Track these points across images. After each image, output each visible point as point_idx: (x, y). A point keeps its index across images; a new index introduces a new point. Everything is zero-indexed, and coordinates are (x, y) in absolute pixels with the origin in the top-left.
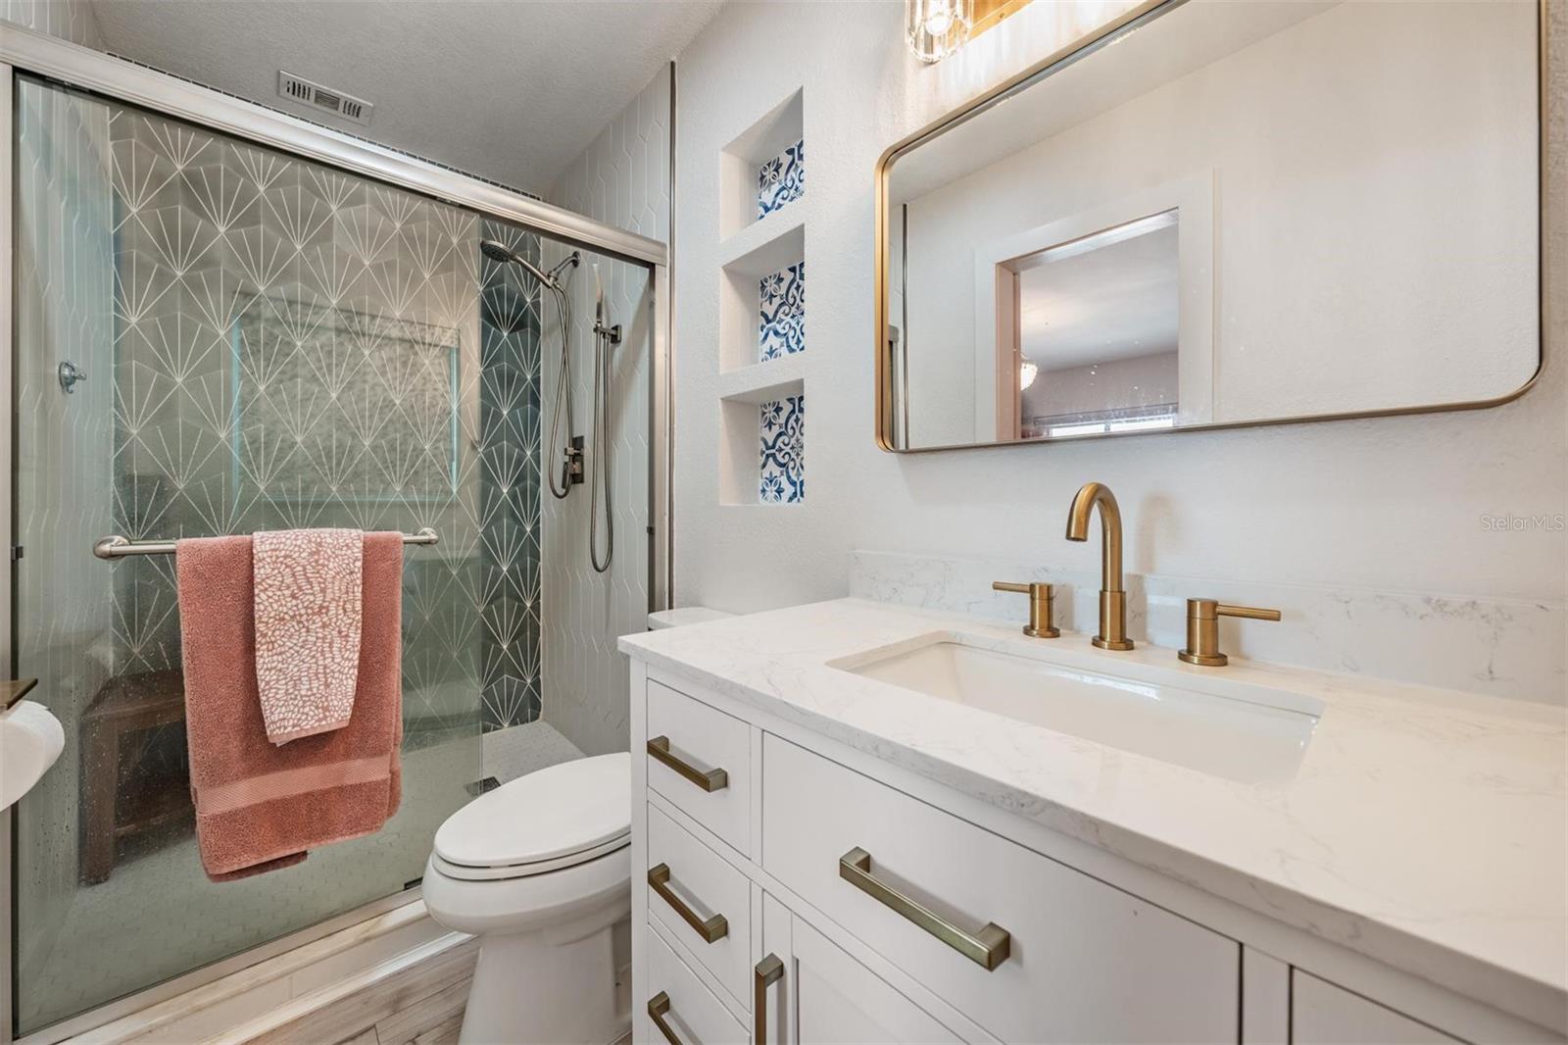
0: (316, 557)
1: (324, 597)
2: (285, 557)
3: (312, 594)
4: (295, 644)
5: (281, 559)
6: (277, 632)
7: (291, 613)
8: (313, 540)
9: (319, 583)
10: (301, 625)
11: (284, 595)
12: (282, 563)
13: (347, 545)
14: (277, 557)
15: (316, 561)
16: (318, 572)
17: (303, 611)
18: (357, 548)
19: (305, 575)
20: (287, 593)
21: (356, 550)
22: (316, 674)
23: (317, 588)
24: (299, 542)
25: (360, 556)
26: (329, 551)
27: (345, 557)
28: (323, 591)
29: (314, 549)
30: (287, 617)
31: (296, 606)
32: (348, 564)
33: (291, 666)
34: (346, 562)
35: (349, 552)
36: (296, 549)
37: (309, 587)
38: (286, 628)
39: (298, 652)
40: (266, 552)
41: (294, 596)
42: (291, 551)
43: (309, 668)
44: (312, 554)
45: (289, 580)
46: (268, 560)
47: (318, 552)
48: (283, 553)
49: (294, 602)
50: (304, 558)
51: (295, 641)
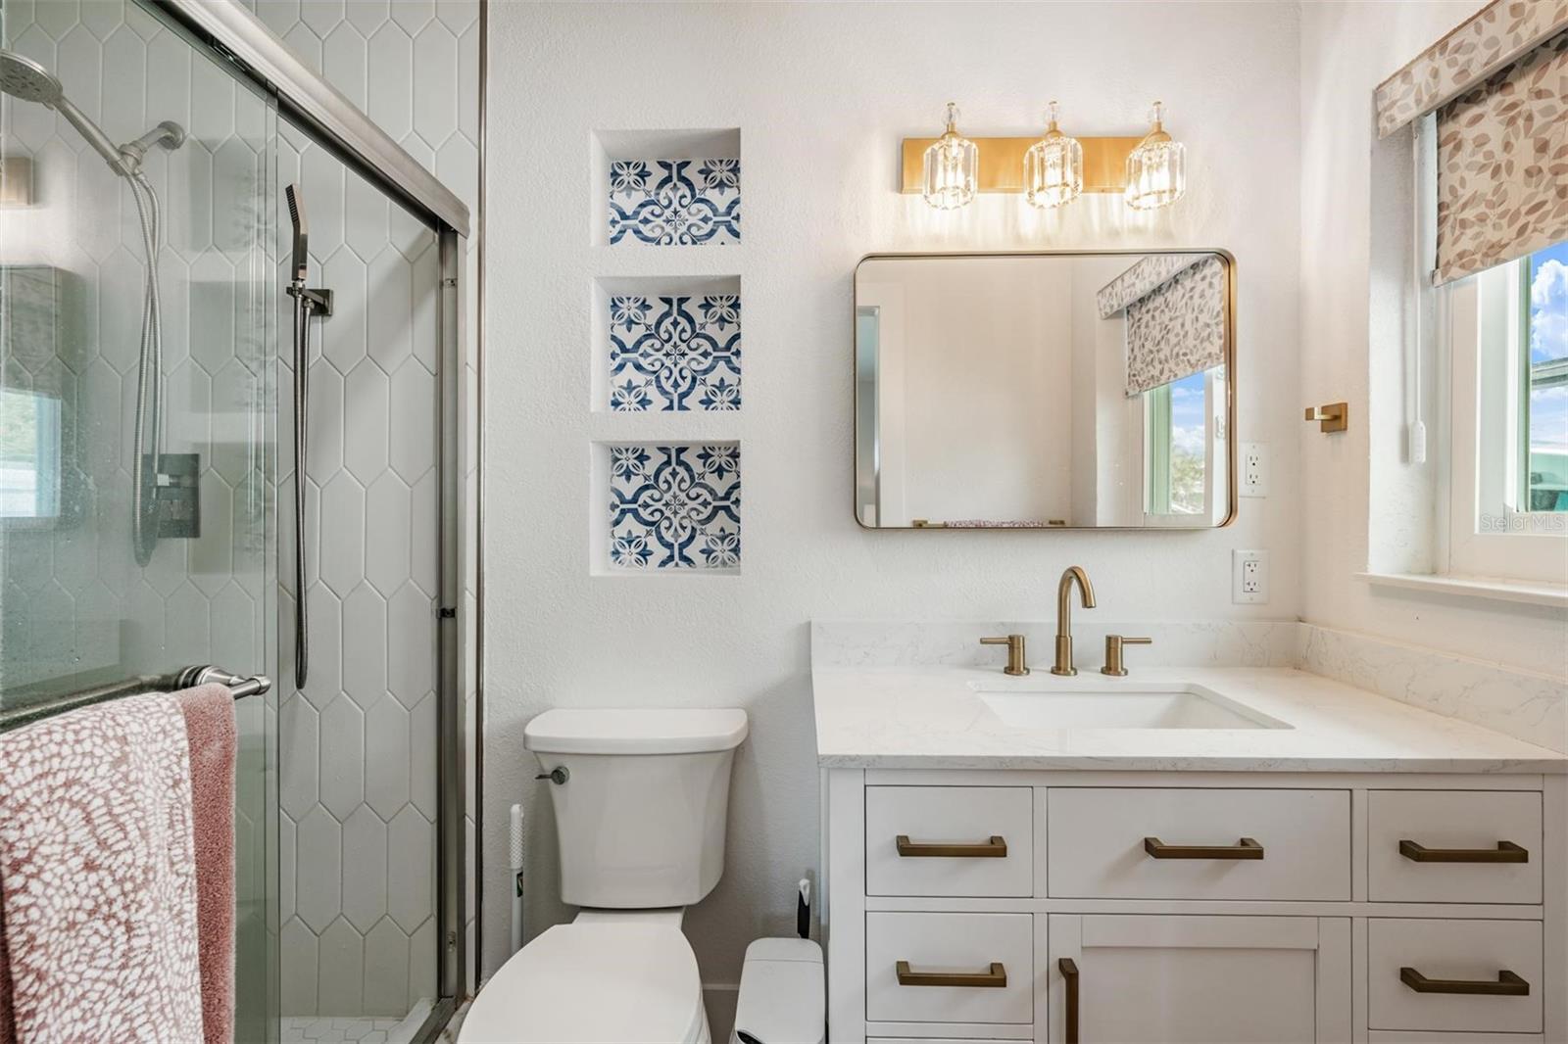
0: (124, 768)
1: (148, 845)
2: (68, 785)
3: (130, 848)
4: (106, 968)
5: (60, 792)
6: (66, 959)
7: (89, 904)
8: (110, 733)
9: (137, 820)
10: (112, 922)
11: (69, 870)
12: (61, 800)
13: (164, 731)
14: (52, 790)
15: (125, 777)
16: (131, 800)
17: (114, 892)
18: (179, 730)
19: (110, 813)
20: (76, 862)
21: (178, 736)
22: (162, 1010)
23: (134, 834)
24: (87, 746)
25: (185, 744)
26: (139, 750)
27: (163, 755)
28: (144, 835)
29: (117, 754)
30: (82, 916)
31: (99, 885)
32: (168, 768)
33: (105, 1019)
34: (165, 763)
35: (168, 741)
36: (87, 762)
37: (121, 835)
38: (81, 941)
39: (114, 982)
40: (28, 784)
41: (90, 866)
42: (78, 769)
43: (148, 1004)
44: (116, 764)
45: (79, 834)
46: (36, 801)
47: (123, 759)
48: (61, 778)
49: (93, 878)
50: (103, 778)
51: (104, 962)
